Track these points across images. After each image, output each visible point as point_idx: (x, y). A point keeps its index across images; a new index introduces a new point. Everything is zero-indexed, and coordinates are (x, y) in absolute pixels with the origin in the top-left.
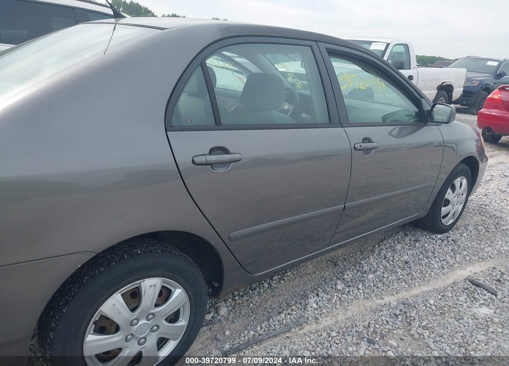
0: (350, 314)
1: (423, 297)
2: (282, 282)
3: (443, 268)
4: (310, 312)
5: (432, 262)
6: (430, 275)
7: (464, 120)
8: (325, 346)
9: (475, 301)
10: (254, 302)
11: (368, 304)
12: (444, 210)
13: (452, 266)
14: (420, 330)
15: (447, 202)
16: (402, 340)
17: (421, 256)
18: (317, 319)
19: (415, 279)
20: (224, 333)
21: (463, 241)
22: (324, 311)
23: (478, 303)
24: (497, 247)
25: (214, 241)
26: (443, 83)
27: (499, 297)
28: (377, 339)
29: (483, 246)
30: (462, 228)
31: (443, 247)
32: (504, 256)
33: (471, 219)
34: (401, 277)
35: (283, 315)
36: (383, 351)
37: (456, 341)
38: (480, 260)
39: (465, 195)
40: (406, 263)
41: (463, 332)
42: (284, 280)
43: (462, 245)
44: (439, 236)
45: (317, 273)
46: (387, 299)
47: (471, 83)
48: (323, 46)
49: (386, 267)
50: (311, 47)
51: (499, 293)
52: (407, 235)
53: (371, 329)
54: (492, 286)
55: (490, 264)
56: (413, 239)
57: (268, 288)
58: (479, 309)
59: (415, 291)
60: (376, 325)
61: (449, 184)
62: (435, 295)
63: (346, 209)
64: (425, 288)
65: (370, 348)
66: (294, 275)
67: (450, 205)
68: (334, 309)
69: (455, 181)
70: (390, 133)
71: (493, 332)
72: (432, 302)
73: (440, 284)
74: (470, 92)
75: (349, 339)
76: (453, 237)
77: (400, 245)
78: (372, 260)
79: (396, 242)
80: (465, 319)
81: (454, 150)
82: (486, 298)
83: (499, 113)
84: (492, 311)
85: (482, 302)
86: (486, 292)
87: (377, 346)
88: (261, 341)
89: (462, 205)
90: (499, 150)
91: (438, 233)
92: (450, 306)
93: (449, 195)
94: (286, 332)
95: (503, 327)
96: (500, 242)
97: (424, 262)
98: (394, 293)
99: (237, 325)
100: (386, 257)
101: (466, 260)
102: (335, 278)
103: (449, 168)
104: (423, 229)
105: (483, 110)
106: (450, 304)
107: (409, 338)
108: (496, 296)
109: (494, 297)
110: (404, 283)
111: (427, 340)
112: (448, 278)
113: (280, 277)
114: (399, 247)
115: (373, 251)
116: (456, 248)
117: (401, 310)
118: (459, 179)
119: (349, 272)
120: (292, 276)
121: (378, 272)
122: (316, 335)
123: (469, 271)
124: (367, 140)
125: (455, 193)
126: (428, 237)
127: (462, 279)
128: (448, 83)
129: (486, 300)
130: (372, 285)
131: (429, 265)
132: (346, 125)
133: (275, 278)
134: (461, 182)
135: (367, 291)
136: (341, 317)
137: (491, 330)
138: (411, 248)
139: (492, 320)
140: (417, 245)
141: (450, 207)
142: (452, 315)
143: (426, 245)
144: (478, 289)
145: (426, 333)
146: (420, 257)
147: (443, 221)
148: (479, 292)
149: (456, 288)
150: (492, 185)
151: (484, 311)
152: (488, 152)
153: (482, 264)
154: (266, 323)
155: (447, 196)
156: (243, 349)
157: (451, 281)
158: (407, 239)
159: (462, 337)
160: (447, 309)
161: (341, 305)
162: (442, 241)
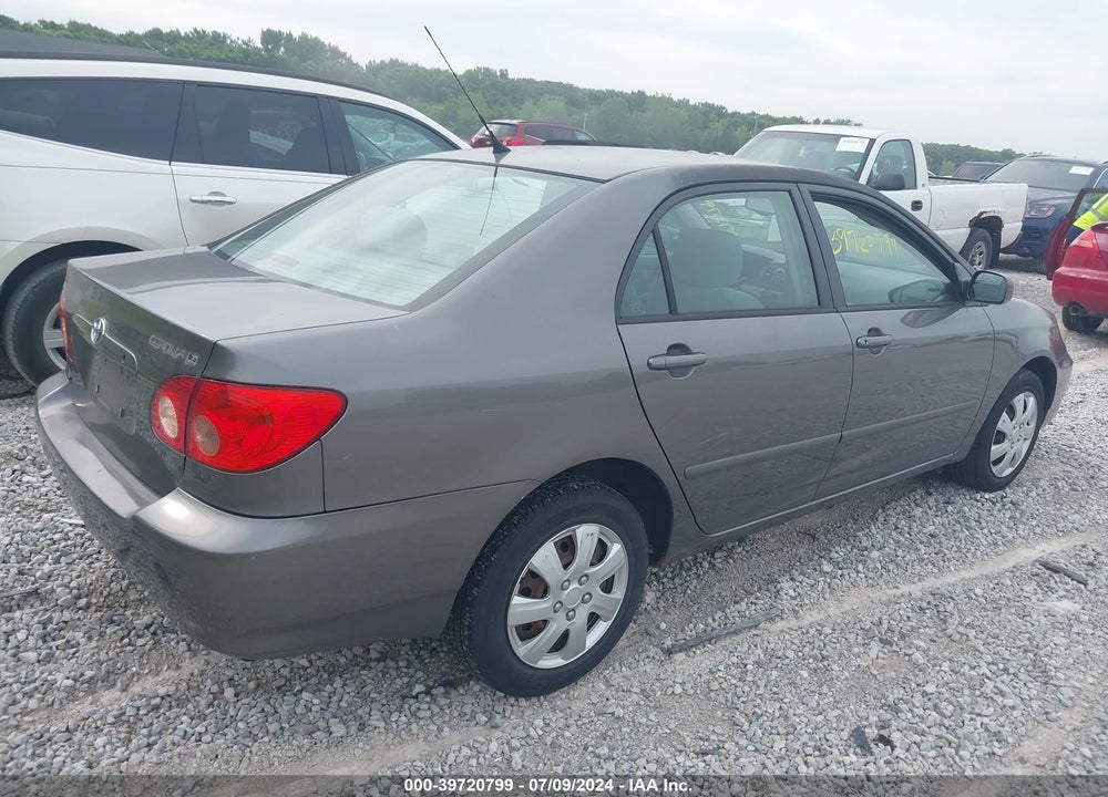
0: (847, 607)
1: (964, 585)
2: (731, 561)
3: (996, 544)
4: (785, 602)
5: (977, 535)
6: (974, 555)
7: (1026, 286)
8: (816, 645)
9: (1050, 593)
10: (692, 588)
11: (875, 595)
12: (996, 450)
13: (1011, 542)
14: (962, 629)
15: (1001, 437)
16: (934, 641)
17: (958, 527)
18: (796, 612)
19: (949, 560)
20: (658, 627)
21: (1030, 505)
22: (807, 602)
23: (1055, 596)
24: (1090, 514)
25: (666, 478)
26: (982, 213)
27: (1090, 587)
28: (896, 639)
29: (1065, 513)
30: (1029, 484)
31: (995, 513)
32: (1101, 529)
33: (1046, 470)
34: (926, 556)
35: (743, 604)
36: (906, 655)
37: (1019, 643)
38: (1061, 534)
39: (1033, 425)
40: (932, 536)
41: (1030, 633)
42: (732, 558)
43: (1029, 511)
44: (987, 496)
45: (785, 550)
46: (904, 589)
47: (1039, 210)
48: (806, 188)
49: (899, 542)
50: (790, 192)
51: (1091, 583)
52: (930, 494)
53: (885, 626)
54: (1079, 573)
55: (1078, 540)
56: (942, 500)
57: (709, 568)
58: (1058, 603)
59: (950, 578)
60: (892, 622)
61: (1005, 405)
62: (983, 583)
63: (843, 440)
64: (965, 574)
65: (886, 650)
66: (747, 552)
67: (1006, 440)
68: (821, 600)
69: (1015, 400)
70: (902, 321)
71: (1078, 634)
72: (979, 591)
73: (992, 567)
74: (1037, 230)
75: (852, 638)
76: (1012, 497)
77: (921, 510)
78: (874, 531)
79: (913, 504)
80: (1034, 617)
81: (1013, 347)
82: (1068, 587)
83: (1095, 275)
84: (1078, 607)
85: (1062, 593)
86: (1068, 580)
87: (894, 648)
88: (718, 637)
89: (1028, 443)
90: (1098, 345)
91: (985, 491)
92: (1008, 599)
93: (1004, 423)
94: (751, 628)
95: (1095, 627)
96: (1096, 507)
97: (963, 535)
98: (916, 580)
99: (675, 616)
100: (897, 528)
101: (1035, 534)
102: (816, 557)
103: (1004, 377)
104: (959, 484)
105: (1062, 270)
106: (1008, 595)
107: (945, 641)
108: (1085, 585)
109: (1082, 586)
110: (930, 566)
111: (974, 642)
112: (1005, 561)
113: (725, 554)
114: (918, 512)
115: (874, 519)
116: (1018, 515)
117: (929, 603)
118: (1021, 397)
119: (838, 548)
120: (744, 553)
121: (887, 549)
122: (799, 632)
123: (1042, 550)
124: (874, 332)
125: (1014, 422)
126: (968, 497)
127: (1030, 561)
128: (992, 214)
129: (1068, 591)
130: (879, 566)
131: (972, 539)
132: (843, 309)
133: (718, 555)
134: (1026, 402)
135: (871, 575)
136: (833, 611)
137: (1075, 630)
138: (939, 513)
139: (1077, 618)
140: (950, 508)
141: (1006, 445)
142: (1013, 610)
143: (966, 509)
144: (1056, 576)
145: (972, 633)
146: (956, 528)
147: (994, 469)
148: (1058, 580)
149: (1018, 574)
150: (1084, 412)
151: (1065, 606)
152: (1076, 349)
153: (1063, 540)
154: (720, 613)
155: (1000, 426)
156: (692, 647)
157: (1010, 564)
158: (931, 501)
159: (1029, 639)
160: (1003, 603)
161: (831, 593)
162: (994, 503)
